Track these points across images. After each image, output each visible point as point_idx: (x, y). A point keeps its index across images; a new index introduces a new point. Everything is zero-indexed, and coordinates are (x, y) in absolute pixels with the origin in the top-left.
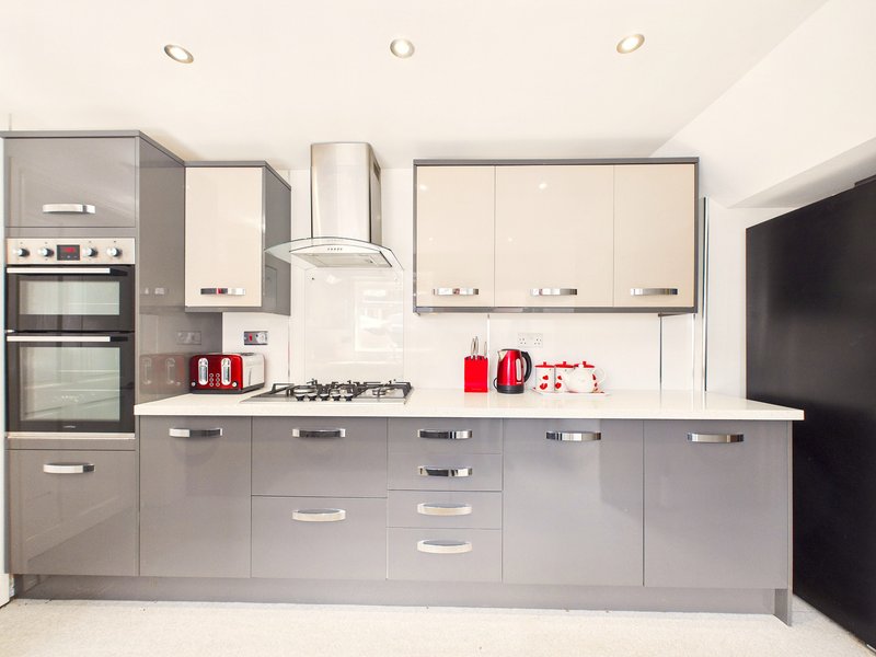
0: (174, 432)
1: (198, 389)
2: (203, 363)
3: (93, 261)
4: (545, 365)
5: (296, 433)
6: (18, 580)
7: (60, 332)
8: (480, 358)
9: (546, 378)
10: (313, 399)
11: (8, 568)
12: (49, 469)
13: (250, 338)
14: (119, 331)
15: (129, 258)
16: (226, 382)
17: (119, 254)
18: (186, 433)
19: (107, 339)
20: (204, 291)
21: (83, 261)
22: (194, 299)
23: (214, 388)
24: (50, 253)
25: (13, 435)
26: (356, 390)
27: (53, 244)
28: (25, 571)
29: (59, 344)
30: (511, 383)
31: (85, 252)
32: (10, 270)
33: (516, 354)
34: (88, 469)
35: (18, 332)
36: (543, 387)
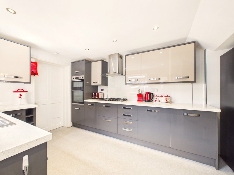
0: (89, 104)
1: (93, 98)
2: (94, 94)
3: (80, 79)
4: (157, 96)
5: (104, 106)
6: (73, 123)
7: (78, 89)
8: (141, 94)
9: (156, 99)
10: (109, 100)
11: (72, 122)
12: (76, 108)
13: (102, 90)
14: (83, 89)
15: (84, 78)
16: (97, 97)
17: (83, 78)
18: (90, 105)
19: (81, 90)
20: (94, 82)
21: (79, 79)
22: (93, 84)
23: (95, 98)
24: (76, 78)
25: (72, 103)
26: (116, 100)
27: (76, 77)
28: (74, 122)
29: (78, 91)
30: (147, 100)
31: (79, 78)
32: (72, 81)
33: (149, 93)
34: (79, 109)
35: (73, 89)
36: (156, 101)
